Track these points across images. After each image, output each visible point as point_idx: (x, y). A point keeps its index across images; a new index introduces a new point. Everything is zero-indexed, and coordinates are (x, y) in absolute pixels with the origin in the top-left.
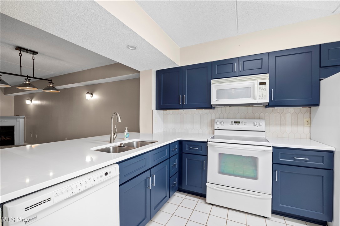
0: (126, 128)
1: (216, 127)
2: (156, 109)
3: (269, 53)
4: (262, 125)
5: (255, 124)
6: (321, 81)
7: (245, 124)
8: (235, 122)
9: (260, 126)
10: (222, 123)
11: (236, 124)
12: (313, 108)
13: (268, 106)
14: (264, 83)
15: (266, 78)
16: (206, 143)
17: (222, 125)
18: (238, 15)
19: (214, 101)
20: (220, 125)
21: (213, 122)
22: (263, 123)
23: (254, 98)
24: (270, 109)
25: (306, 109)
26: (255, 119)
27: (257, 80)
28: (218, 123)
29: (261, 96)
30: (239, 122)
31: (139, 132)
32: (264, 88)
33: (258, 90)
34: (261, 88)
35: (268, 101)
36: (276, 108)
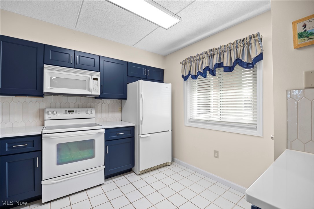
1: (47, 117)
3: (100, 56)
4: (93, 113)
5: (88, 112)
6: (128, 84)
7: (79, 113)
8: (69, 111)
9: (91, 113)
10: (55, 113)
11: (70, 113)
12: (123, 101)
13: (97, 97)
14: (97, 79)
15: (98, 75)
17: (54, 114)
19: (47, 88)
20: (52, 114)
21: (42, 112)
22: (93, 111)
23: (89, 90)
24: (98, 100)
25: (119, 101)
26: (87, 108)
27: (92, 75)
28: (50, 113)
29: (94, 89)
30: (73, 111)
32: (96, 83)
33: (92, 84)
34: (94, 83)
35: (99, 94)
36: (103, 99)
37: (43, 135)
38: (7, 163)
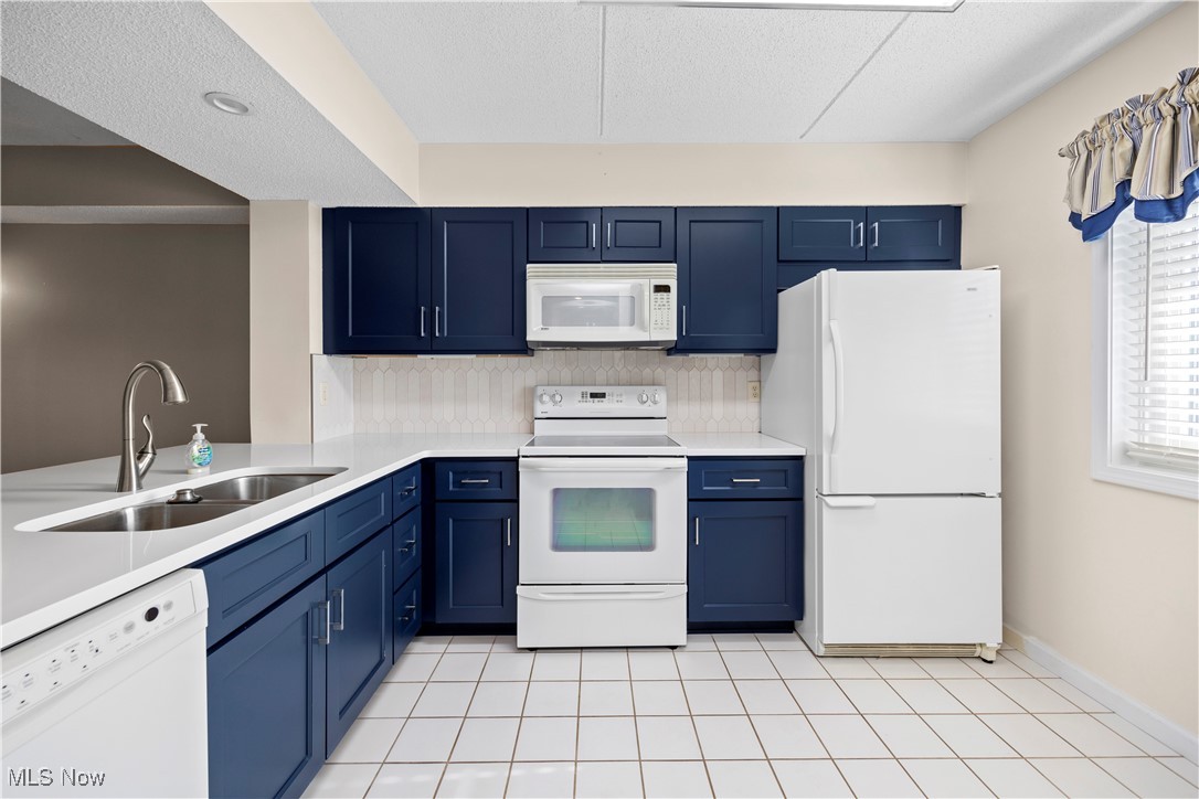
0: (199, 427)
1: (539, 410)
2: (326, 351)
3: (676, 208)
4: (659, 402)
5: (645, 398)
6: (781, 294)
7: (619, 399)
8: (594, 395)
9: (655, 403)
10: (558, 398)
11: (596, 400)
12: (765, 357)
13: (673, 349)
14: (666, 289)
15: (668, 273)
16: (515, 460)
17: (555, 403)
18: (605, 86)
19: (535, 331)
20: (551, 404)
21: (530, 396)
22: (661, 396)
23: (643, 327)
24: (679, 358)
25: (752, 358)
26: (642, 385)
27: (650, 277)
28: (546, 398)
29: (659, 322)
30: (603, 395)
31: (247, 440)
32: (665, 300)
33: (652, 307)
34: (659, 301)
35: (674, 337)
36: (691, 355)
37: (521, 459)
38: (451, 521)
